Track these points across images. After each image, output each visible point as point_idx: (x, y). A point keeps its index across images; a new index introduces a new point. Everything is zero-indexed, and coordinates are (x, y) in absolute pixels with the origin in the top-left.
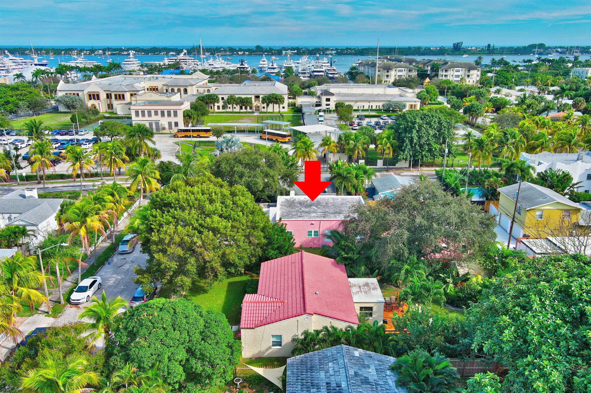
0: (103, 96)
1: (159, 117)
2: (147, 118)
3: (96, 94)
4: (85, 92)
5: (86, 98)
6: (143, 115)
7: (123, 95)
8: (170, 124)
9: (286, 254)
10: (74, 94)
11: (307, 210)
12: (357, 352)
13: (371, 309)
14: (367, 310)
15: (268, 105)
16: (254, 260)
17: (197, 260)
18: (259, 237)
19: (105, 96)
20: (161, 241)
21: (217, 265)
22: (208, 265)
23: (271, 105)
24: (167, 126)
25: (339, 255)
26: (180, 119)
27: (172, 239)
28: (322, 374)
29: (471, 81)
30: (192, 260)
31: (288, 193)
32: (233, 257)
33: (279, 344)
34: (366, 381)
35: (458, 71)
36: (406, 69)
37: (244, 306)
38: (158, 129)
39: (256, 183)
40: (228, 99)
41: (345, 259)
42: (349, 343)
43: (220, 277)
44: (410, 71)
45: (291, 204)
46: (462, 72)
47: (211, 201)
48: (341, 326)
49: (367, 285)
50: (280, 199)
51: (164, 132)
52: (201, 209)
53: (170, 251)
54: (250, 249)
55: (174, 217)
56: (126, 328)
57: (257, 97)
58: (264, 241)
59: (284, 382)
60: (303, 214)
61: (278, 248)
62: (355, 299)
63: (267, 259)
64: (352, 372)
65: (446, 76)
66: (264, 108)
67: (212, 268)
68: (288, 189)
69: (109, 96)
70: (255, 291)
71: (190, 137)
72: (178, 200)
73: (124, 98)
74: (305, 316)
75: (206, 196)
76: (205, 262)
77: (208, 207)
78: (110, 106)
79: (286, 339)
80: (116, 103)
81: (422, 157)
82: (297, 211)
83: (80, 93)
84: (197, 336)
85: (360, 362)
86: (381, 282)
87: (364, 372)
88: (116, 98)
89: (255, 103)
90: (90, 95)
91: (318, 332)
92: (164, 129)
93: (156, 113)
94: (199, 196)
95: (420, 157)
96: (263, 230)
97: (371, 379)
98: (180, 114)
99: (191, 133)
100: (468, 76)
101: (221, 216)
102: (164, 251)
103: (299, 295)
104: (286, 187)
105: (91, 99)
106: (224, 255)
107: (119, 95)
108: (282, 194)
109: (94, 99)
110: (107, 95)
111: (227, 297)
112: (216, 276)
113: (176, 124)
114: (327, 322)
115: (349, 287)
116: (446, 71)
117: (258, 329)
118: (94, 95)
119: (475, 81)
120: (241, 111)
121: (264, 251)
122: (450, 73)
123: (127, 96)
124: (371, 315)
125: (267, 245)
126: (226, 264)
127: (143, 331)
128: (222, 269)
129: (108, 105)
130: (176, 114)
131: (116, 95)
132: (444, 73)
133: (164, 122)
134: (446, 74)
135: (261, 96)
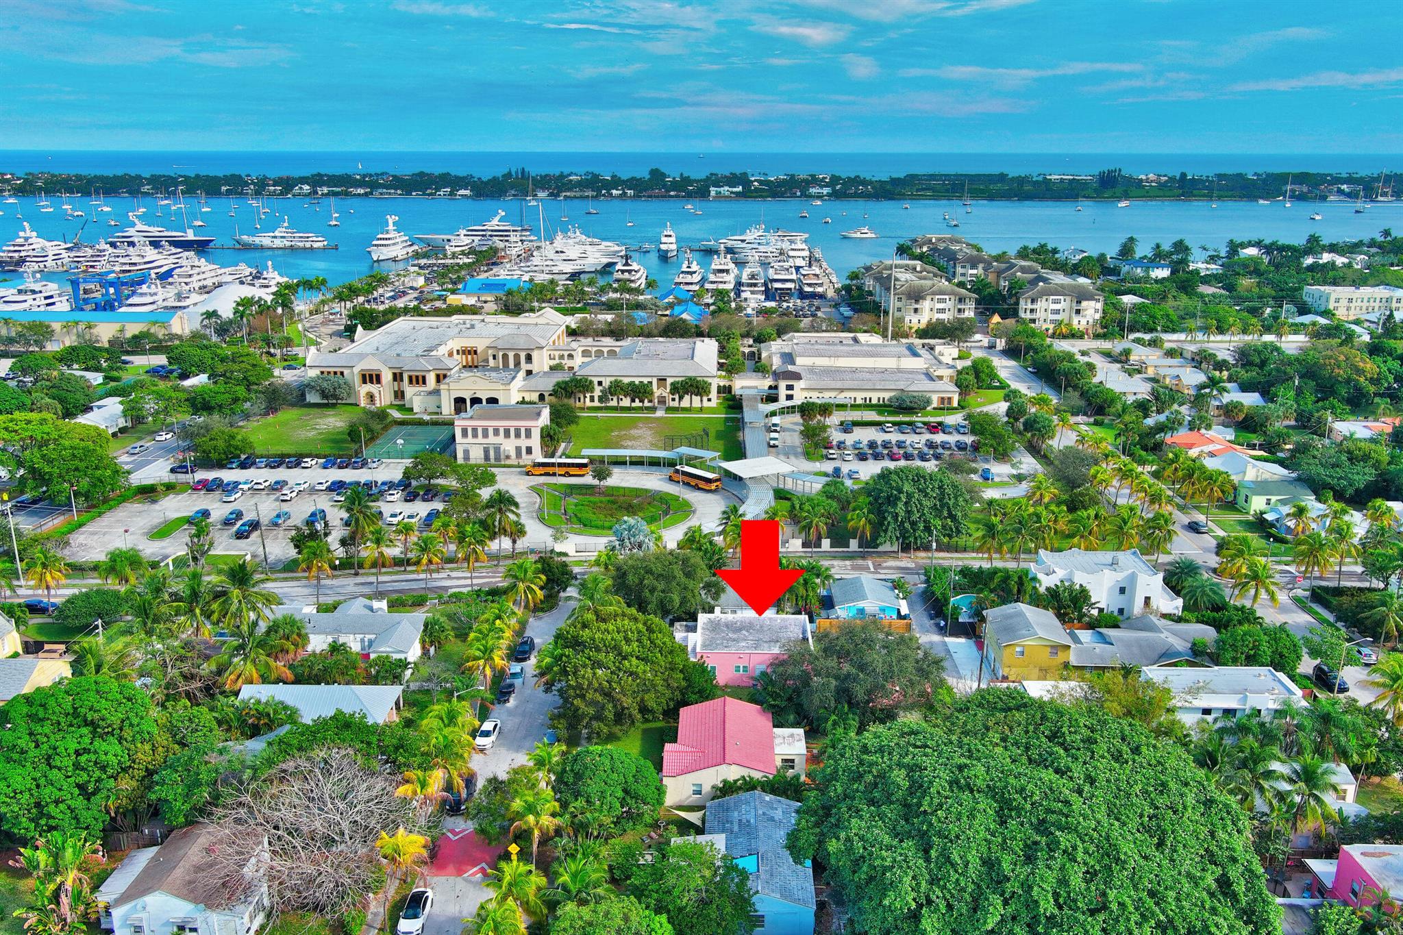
0: (387, 377)
1: (500, 439)
2: (480, 439)
3: (374, 373)
4: (356, 370)
5: (357, 380)
6: (475, 435)
7: (424, 377)
8: (518, 449)
9: (707, 698)
10: (335, 373)
11: (735, 636)
12: (768, 798)
13: (793, 761)
14: (789, 763)
15: (681, 398)
16: (672, 704)
17: (615, 706)
18: (678, 679)
19: (390, 377)
20: (579, 686)
21: (635, 712)
22: (626, 711)
23: (687, 398)
24: (513, 454)
25: (766, 702)
26: (535, 442)
27: (590, 684)
28: (736, 814)
29: (1084, 322)
30: (610, 706)
31: (711, 611)
32: (651, 703)
33: (699, 793)
34: (772, 819)
35: (1058, 302)
36: (953, 298)
37: (665, 755)
38: (497, 458)
39: (671, 601)
40: (610, 387)
41: (774, 706)
42: (764, 791)
43: (637, 724)
44: (960, 300)
45: (714, 627)
46: (1064, 304)
47: (628, 640)
48: (757, 775)
49: (792, 736)
50: (702, 618)
51: (508, 462)
52: (616, 648)
53: (589, 696)
54: (668, 693)
55: (589, 659)
56: (572, 770)
57: (662, 380)
58: (684, 684)
59: (703, 821)
60: (731, 643)
61: (700, 692)
62: (777, 750)
63: (686, 704)
64: (760, 812)
65: (1032, 311)
66: (673, 400)
67: (630, 716)
68: (712, 602)
69: (397, 377)
70: (674, 740)
71: (554, 474)
72: (593, 639)
73: (424, 382)
74: (724, 766)
75: (622, 634)
76: (623, 709)
77: (625, 648)
78: (400, 394)
79: (706, 788)
80: (410, 391)
81: (916, 539)
82: (723, 638)
83: (346, 372)
84: (631, 779)
85: (770, 805)
86: (808, 735)
87: (771, 813)
88: (411, 382)
89: (657, 392)
90: (364, 376)
91: (736, 781)
92: (508, 457)
93: (496, 432)
94: (616, 635)
95: (912, 539)
96: (681, 671)
97: (776, 818)
98: (536, 434)
99: (557, 470)
100: (1078, 312)
101: (638, 658)
102: (583, 697)
103: (720, 746)
104: (709, 600)
105: (365, 382)
106: (642, 700)
107: (417, 377)
108: (704, 611)
109: (372, 382)
110: (395, 375)
111: (643, 745)
112: (633, 722)
113: (529, 450)
114: (745, 772)
115: (772, 737)
116: (1033, 301)
117: (679, 778)
118: (371, 376)
119: (1091, 321)
120: (634, 405)
121: (683, 694)
122: (1041, 305)
123: (431, 379)
124: (793, 767)
125: (686, 688)
126: (644, 709)
127: (588, 773)
128: (639, 716)
129: (396, 392)
130: (528, 434)
131: (410, 378)
132: (1030, 306)
133: (509, 446)
134: (1034, 307)
135: (669, 381)
